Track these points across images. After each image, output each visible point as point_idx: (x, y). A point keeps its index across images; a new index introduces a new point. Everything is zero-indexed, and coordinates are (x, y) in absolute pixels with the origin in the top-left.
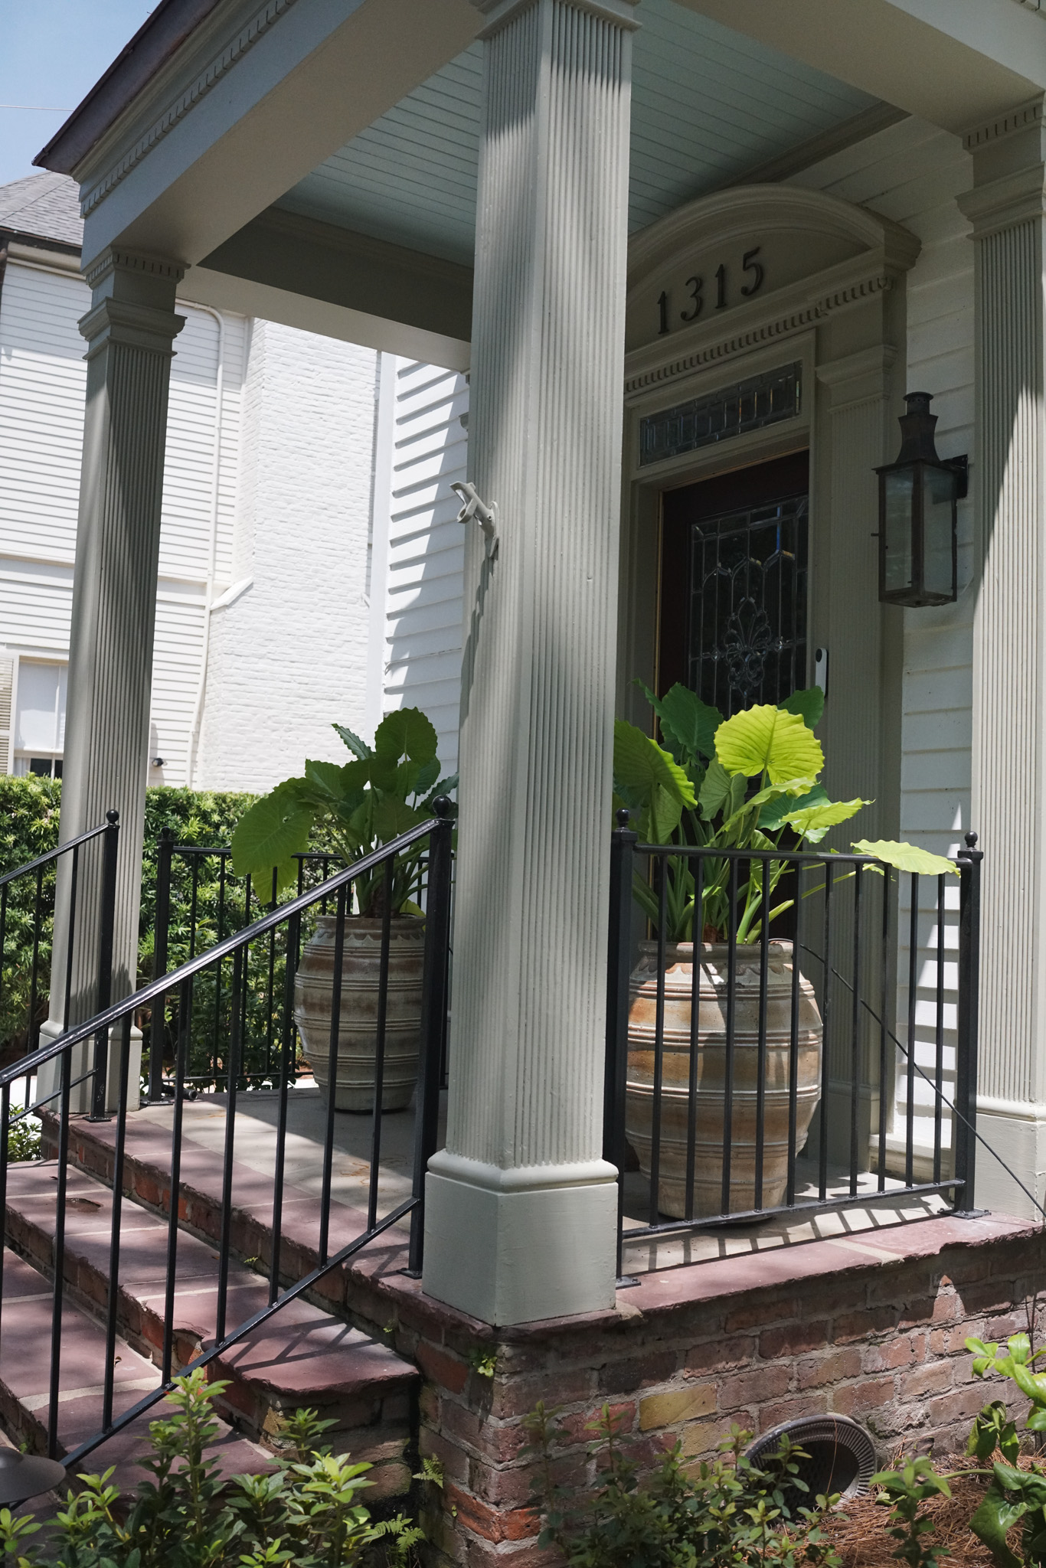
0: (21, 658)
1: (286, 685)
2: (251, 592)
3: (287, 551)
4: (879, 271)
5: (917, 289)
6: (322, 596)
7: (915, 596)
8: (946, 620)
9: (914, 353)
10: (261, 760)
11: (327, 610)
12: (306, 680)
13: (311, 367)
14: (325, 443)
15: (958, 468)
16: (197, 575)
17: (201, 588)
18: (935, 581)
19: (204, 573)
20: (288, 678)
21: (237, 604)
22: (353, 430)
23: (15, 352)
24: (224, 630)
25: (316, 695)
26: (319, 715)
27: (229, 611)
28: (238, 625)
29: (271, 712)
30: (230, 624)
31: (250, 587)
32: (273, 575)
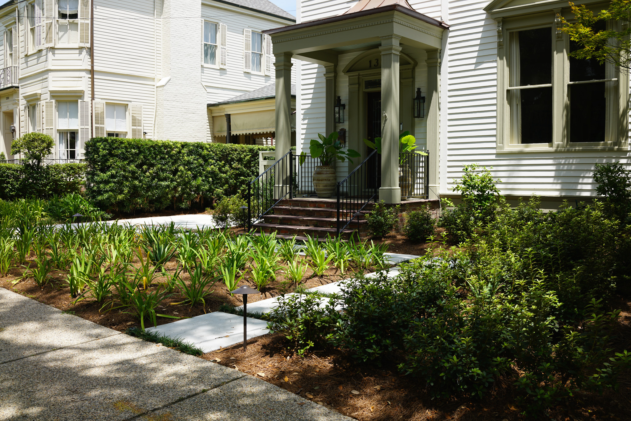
0: (106, 103)
1: (181, 109)
2: (170, 81)
3: (179, 69)
4: (412, 67)
5: (417, 70)
6: (189, 82)
7: (419, 116)
8: (422, 120)
9: (417, 80)
10: (175, 132)
11: (191, 86)
12: (186, 108)
13: (183, 11)
14: (188, 34)
15: (424, 98)
16: (151, 76)
17: (153, 79)
18: (421, 115)
19: (154, 75)
20: (181, 107)
21: (167, 85)
22: (196, 30)
23: (98, 7)
24: (163, 93)
25: (188, 112)
26: (190, 118)
27: (165, 87)
28: (167, 91)
29: (177, 118)
30: (165, 91)
31: (170, 80)
32: (176, 76)
